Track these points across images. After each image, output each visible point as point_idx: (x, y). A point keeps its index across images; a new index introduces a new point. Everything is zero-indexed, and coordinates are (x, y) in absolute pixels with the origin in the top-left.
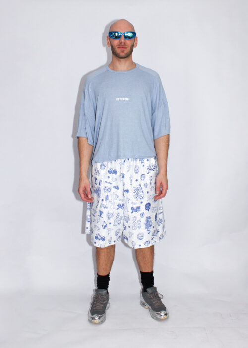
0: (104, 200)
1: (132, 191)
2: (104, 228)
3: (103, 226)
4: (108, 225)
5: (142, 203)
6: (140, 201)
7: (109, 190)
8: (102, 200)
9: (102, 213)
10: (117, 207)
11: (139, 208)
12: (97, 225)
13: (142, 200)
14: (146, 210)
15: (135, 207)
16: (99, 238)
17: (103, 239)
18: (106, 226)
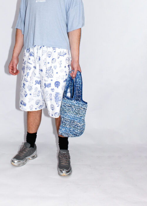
0: (26, 76)
1: (44, 70)
2: (26, 96)
3: (25, 95)
4: (28, 95)
5: (52, 80)
6: (50, 79)
7: (30, 68)
8: (25, 76)
9: (25, 85)
10: (35, 83)
11: (50, 84)
12: (22, 93)
13: (52, 79)
14: (55, 86)
15: (47, 83)
16: (23, 103)
17: (25, 105)
18: (26, 95)
